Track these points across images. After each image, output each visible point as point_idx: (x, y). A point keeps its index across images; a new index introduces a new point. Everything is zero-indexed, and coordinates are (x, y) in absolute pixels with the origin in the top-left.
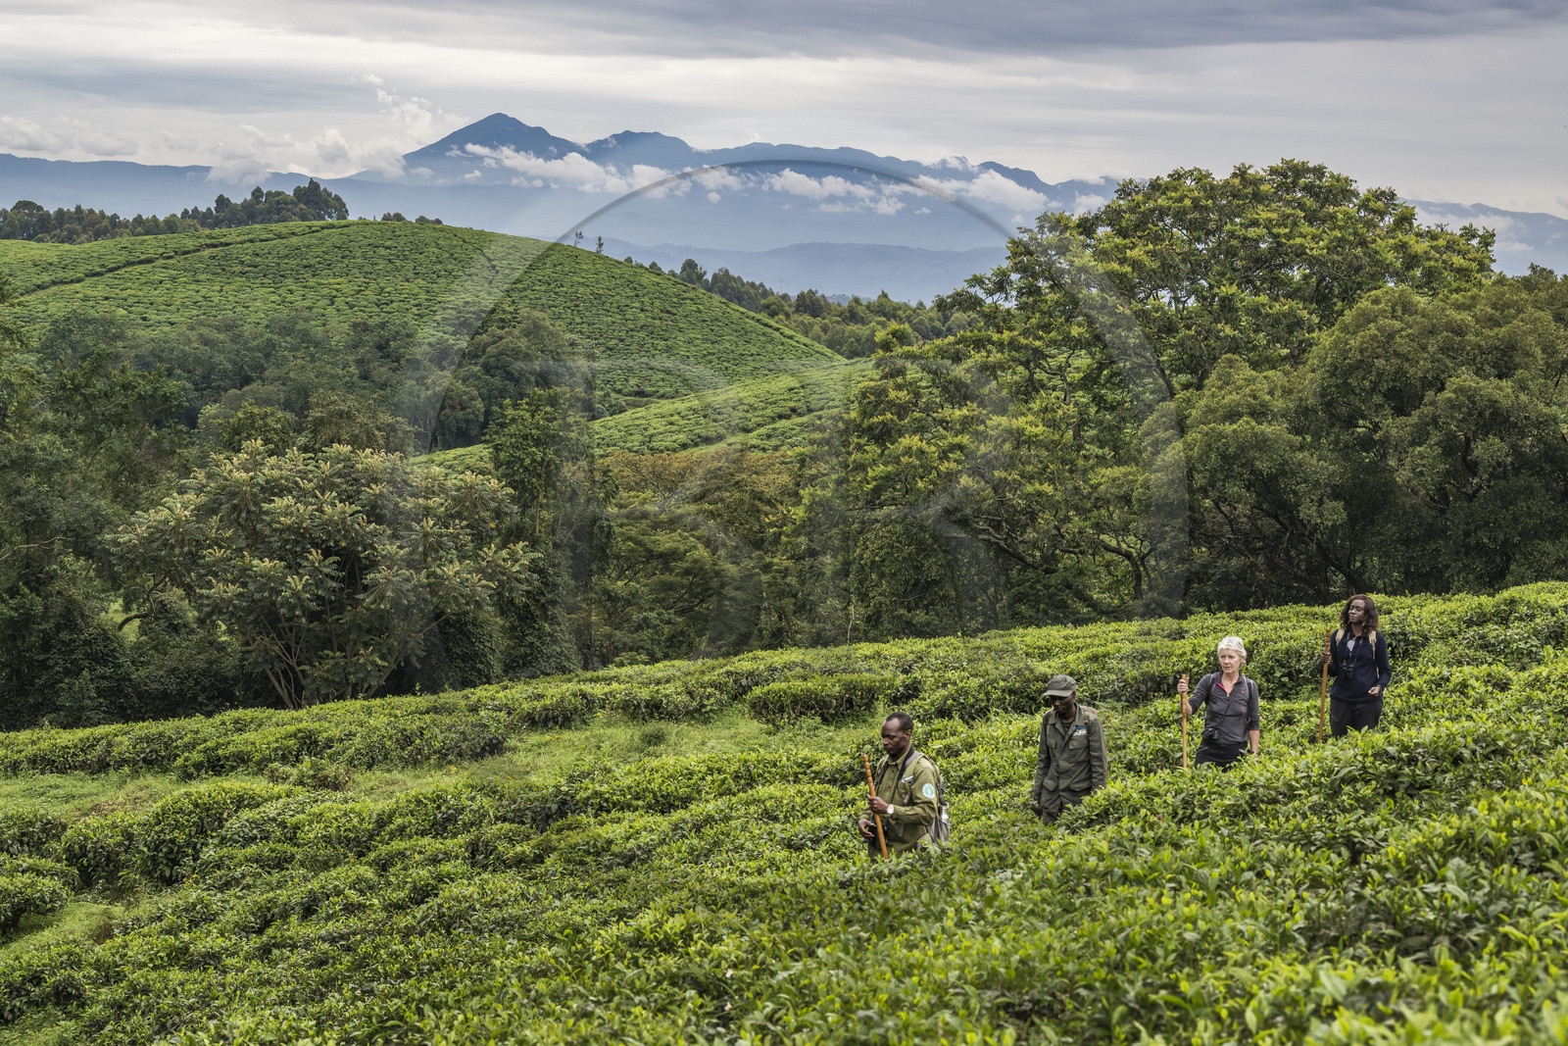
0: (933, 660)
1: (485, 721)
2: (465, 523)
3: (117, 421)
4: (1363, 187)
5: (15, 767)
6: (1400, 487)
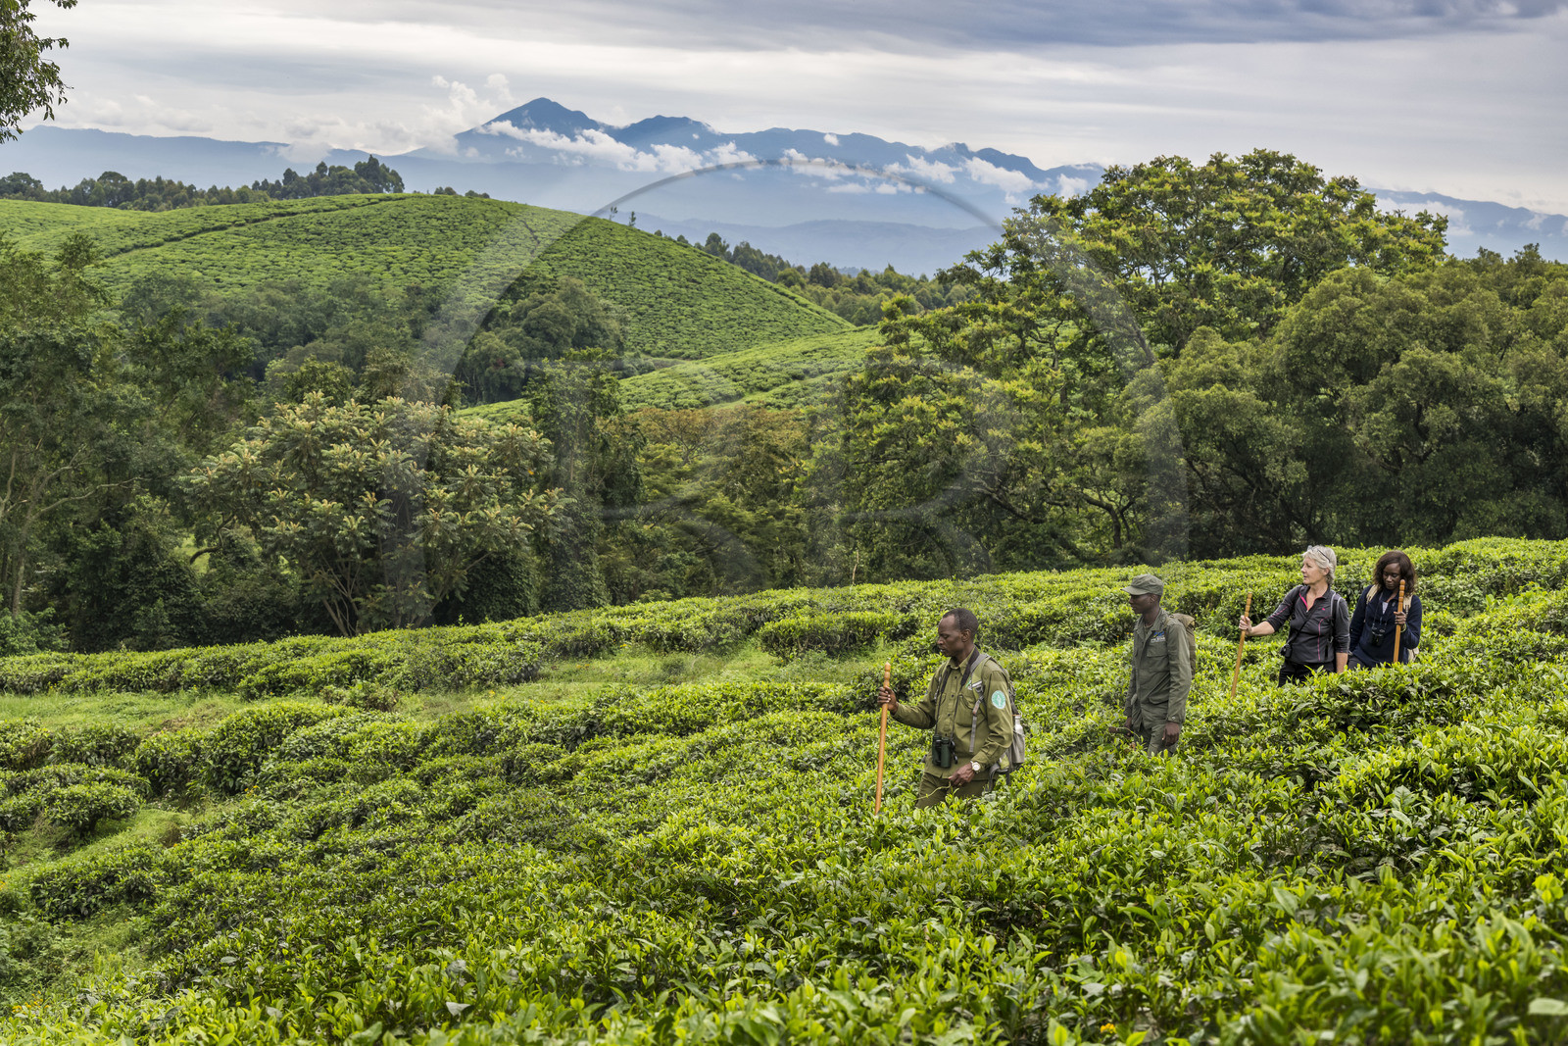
0: (929, 601)
1: (521, 650)
2: (506, 470)
3: (191, 373)
4: (1327, 176)
5: (94, 687)
6: (1357, 449)
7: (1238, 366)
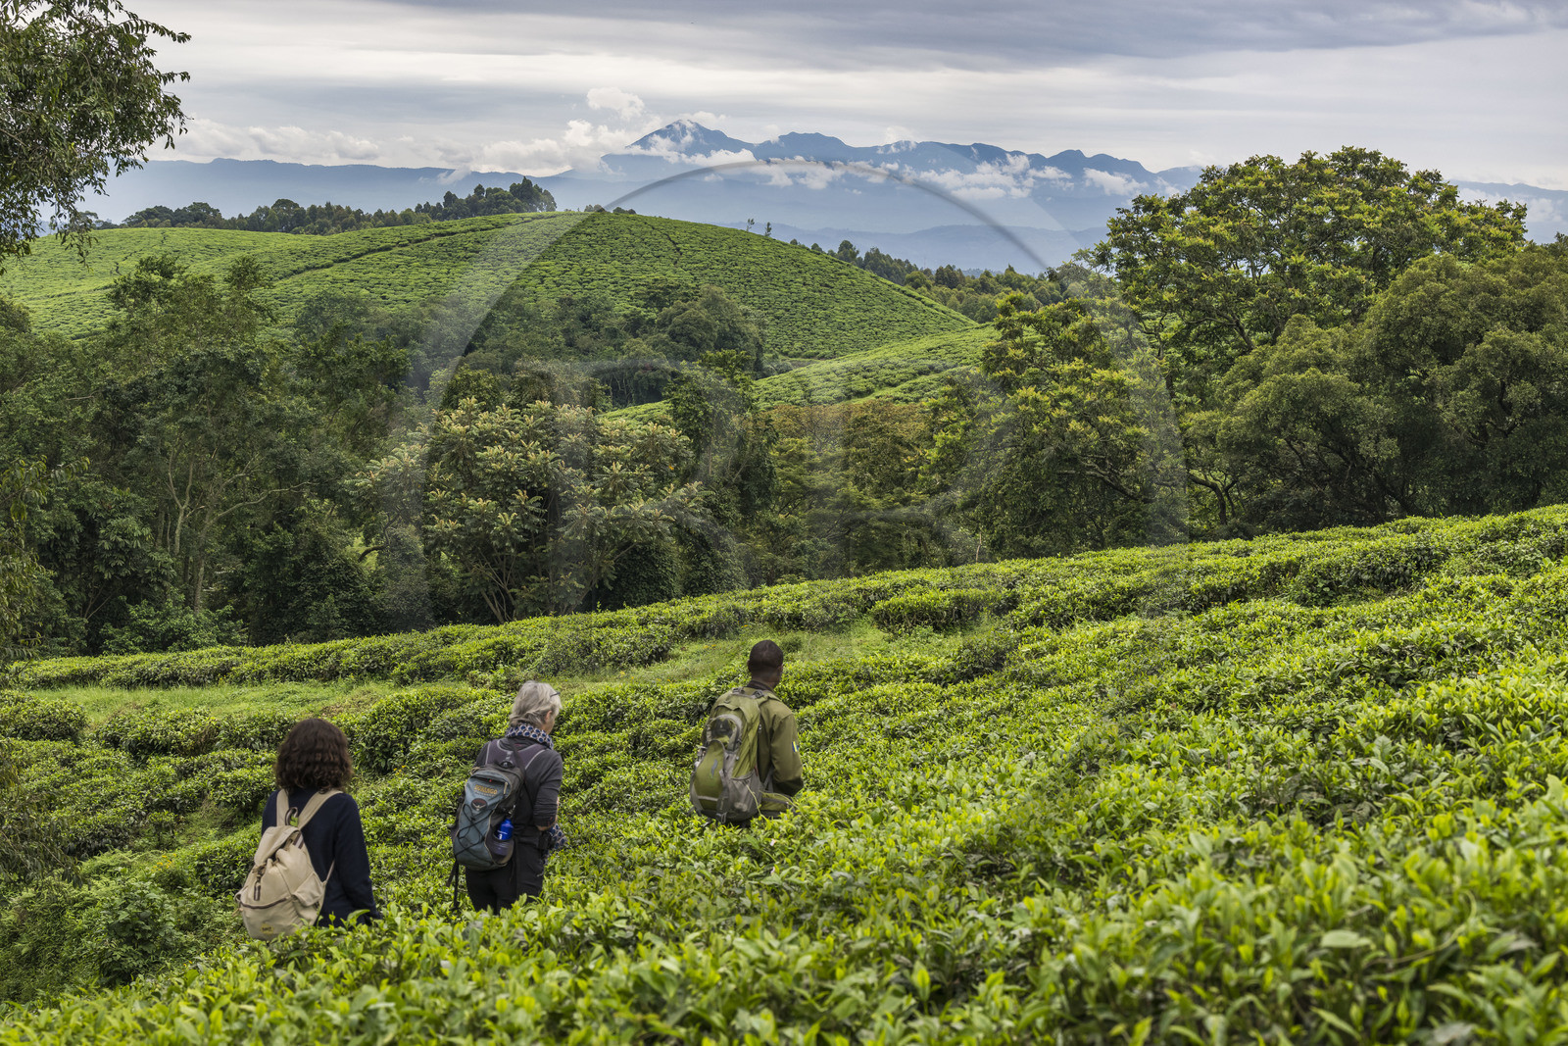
1: (652, 633)
2: (648, 466)
3: (354, 384)
4: (1412, 170)
5: (259, 677)
6: (1446, 426)
7: (1331, 351)
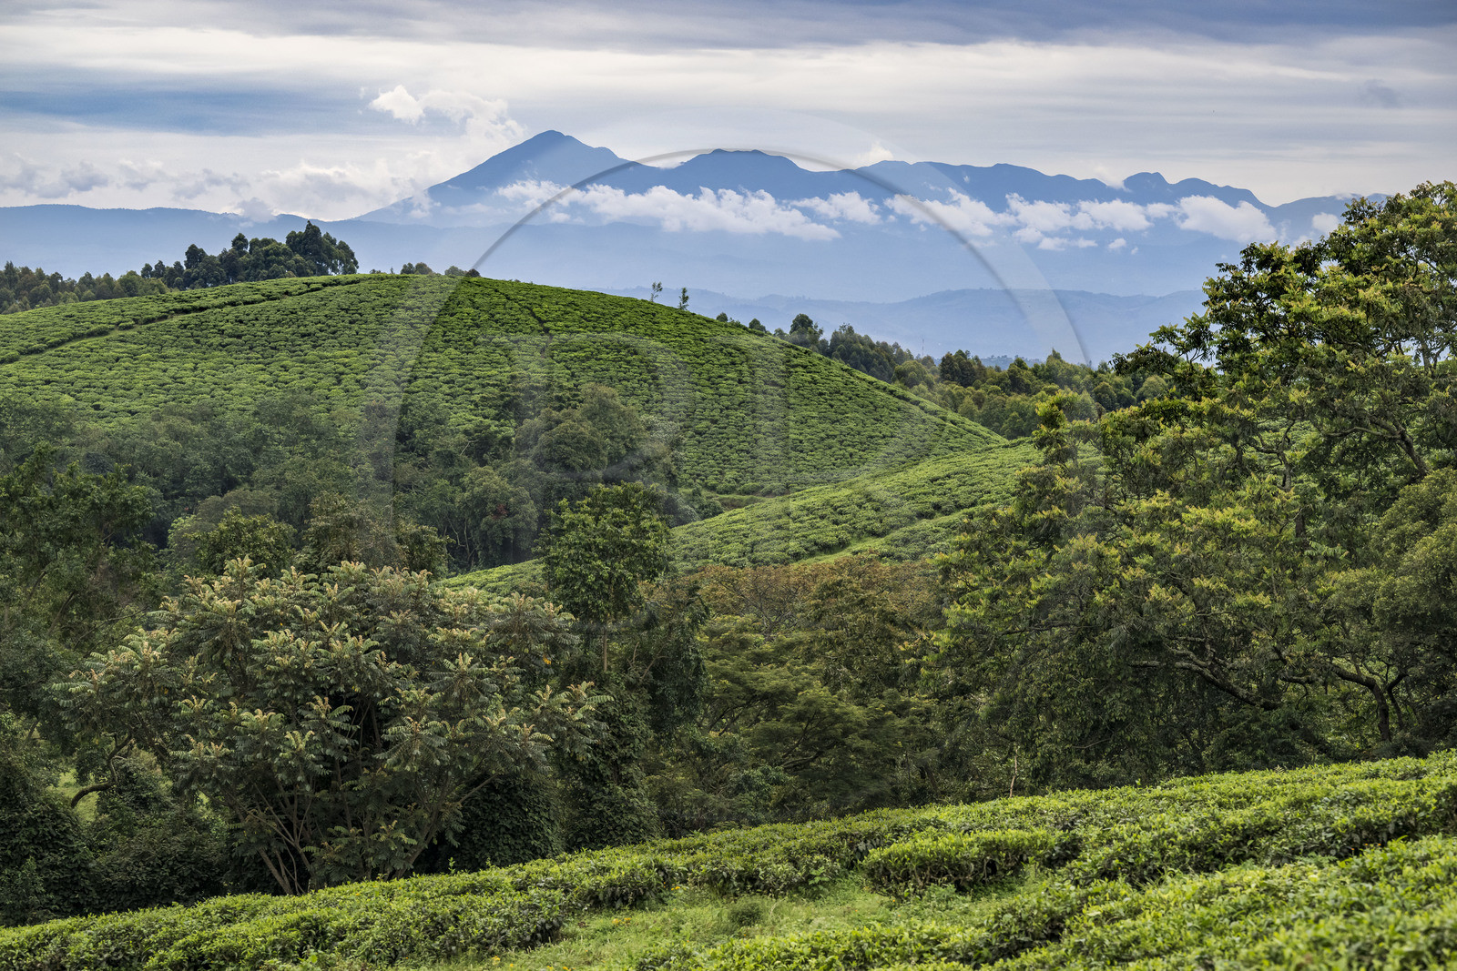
0: (1101, 814)
1: (536, 902)
2: (511, 659)
3: (65, 538)
